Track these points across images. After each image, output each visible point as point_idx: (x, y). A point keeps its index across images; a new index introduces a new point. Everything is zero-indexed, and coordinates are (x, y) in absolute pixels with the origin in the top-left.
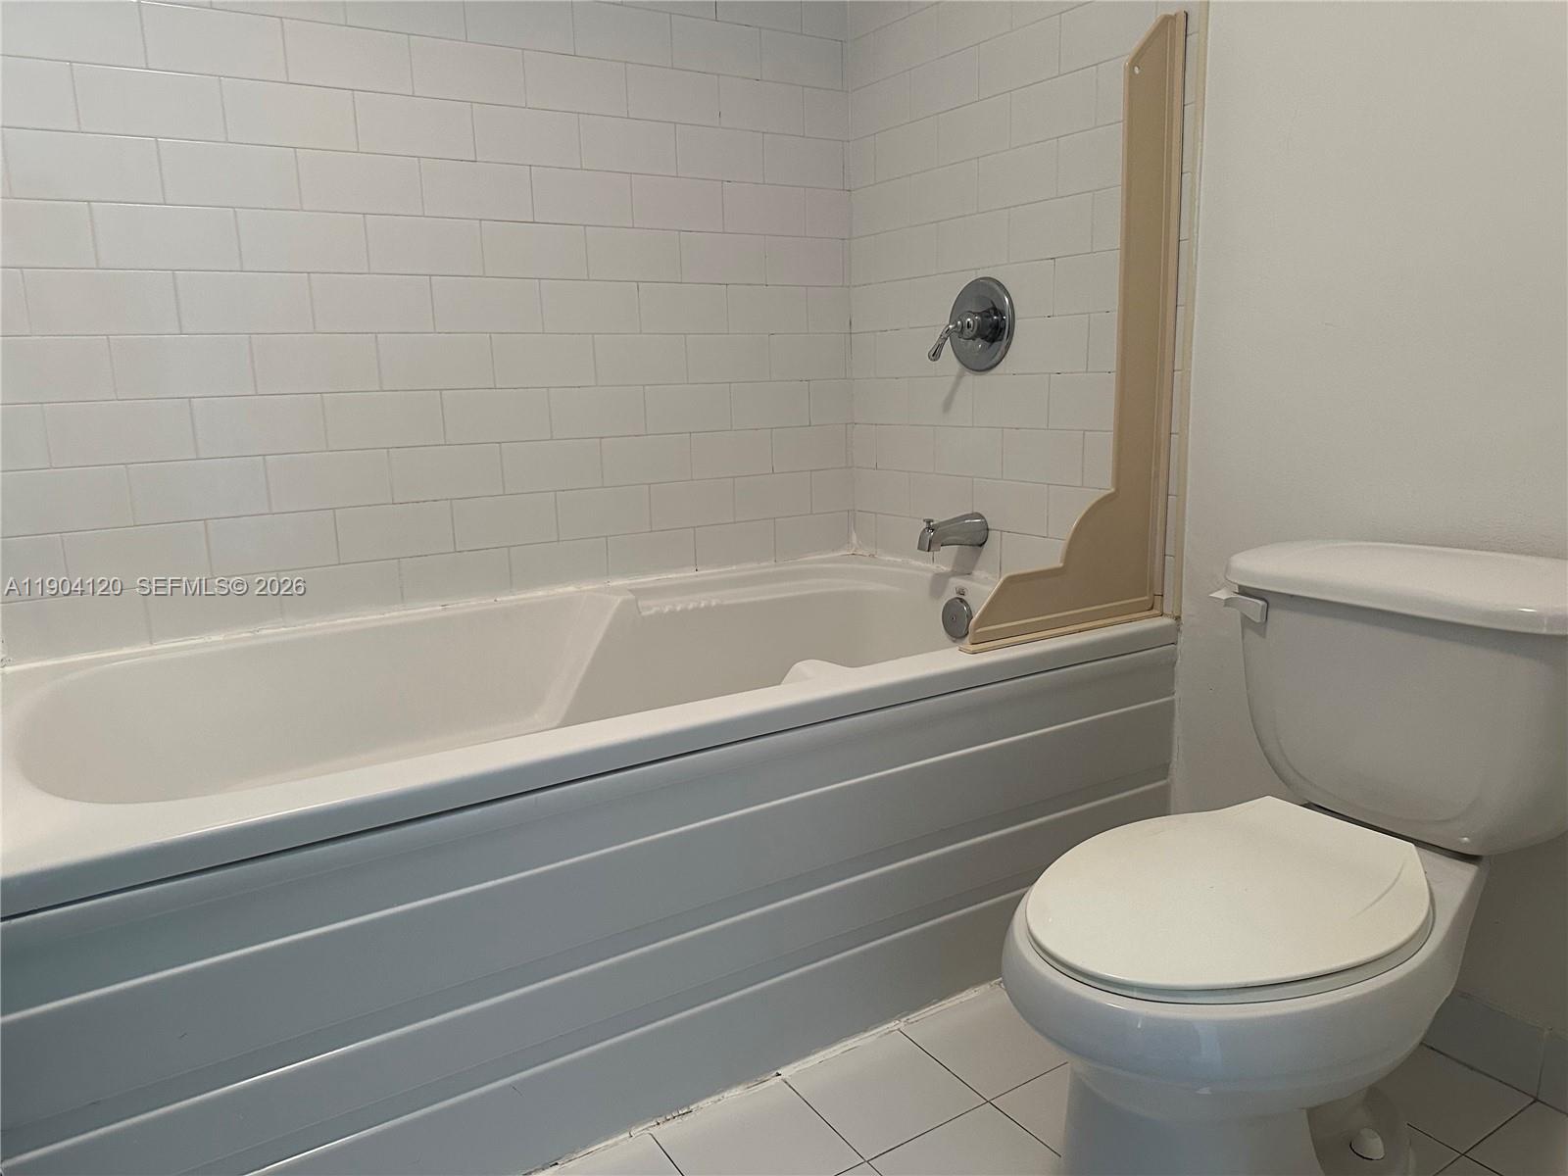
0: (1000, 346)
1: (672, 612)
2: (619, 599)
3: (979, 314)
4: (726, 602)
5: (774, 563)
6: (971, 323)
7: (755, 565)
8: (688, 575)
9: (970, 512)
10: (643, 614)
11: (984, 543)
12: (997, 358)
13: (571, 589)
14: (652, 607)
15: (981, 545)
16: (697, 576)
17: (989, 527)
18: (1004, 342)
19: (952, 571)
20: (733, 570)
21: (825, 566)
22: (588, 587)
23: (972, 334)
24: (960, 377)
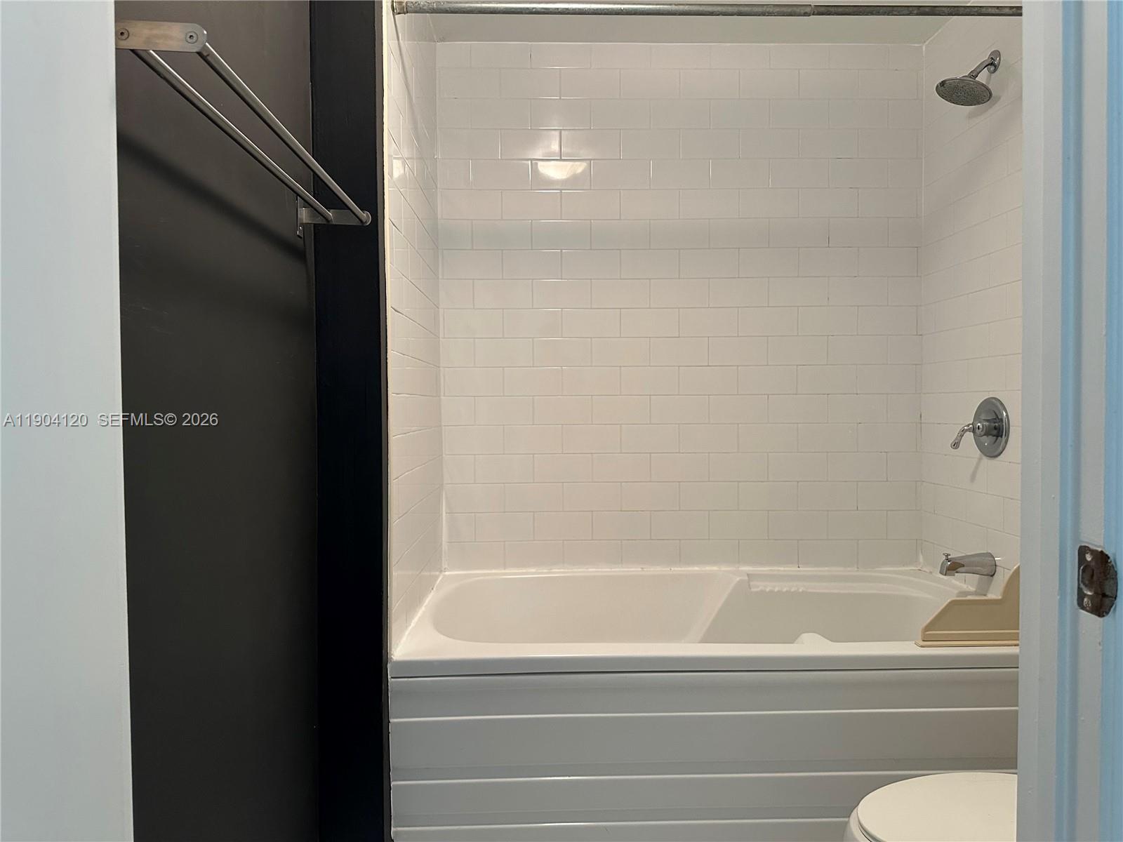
0: (1001, 442)
1: (771, 592)
2: (738, 579)
3: (988, 421)
4: (810, 590)
5: (856, 569)
6: (981, 427)
7: (841, 569)
8: (792, 569)
9: (985, 552)
10: (753, 590)
11: (994, 574)
12: (1001, 449)
13: (715, 568)
14: (758, 586)
15: (992, 576)
16: (799, 571)
17: (997, 564)
18: (1004, 438)
19: (976, 591)
20: (824, 570)
21: (890, 575)
22: (724, 568)
23: (983, 433)
24: (980, 459)
